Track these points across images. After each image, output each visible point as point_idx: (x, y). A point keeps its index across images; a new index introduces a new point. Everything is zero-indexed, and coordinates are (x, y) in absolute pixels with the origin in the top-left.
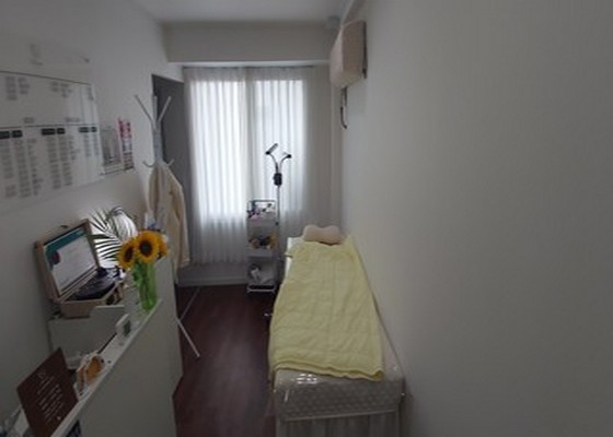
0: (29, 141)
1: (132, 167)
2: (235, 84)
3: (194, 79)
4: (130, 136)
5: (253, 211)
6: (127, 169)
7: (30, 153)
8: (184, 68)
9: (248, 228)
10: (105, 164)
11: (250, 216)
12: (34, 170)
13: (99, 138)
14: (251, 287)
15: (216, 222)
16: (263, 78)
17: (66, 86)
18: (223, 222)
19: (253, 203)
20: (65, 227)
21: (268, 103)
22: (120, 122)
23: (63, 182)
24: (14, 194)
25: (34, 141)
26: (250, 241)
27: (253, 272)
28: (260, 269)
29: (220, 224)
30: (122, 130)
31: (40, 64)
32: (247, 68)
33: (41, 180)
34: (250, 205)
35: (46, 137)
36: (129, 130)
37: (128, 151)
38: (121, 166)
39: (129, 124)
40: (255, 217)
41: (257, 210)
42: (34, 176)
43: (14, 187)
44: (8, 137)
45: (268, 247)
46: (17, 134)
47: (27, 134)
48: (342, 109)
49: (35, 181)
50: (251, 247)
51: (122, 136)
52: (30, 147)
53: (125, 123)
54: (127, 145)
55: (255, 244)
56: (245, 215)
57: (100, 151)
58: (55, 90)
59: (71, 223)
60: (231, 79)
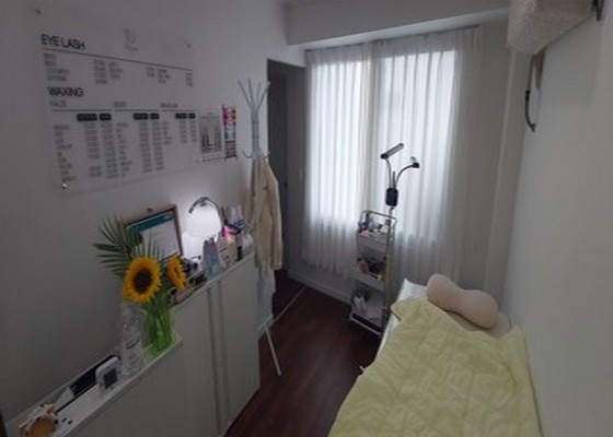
0: (119, 125)
1: (235, 156)
2: (359, 64)
3: (316, 63)
4: (234, 124)
5: (366, 225)
6: (228, 157)
7: (119, 137)
8: (308, 51)
9: (358, 244)
10: (204, 151)
11: (360, 231)
12: (123, 153)
13: (197, 124)
14: (355, 316)
15: (326, 225)
16: (394, 53)
17: (164, 71)
18: (333, 227)
19: (368, 214)
20: (150, 210)
21: (398, 87)
22: (224, 110)
23: (154, 166)
24: (99, 174)
25: (125, 125)
26: (359, 260)
27: (357, 300)
28: (366, 299)
29: (329, 227)
30: (225, 117)
31: (136, 49)
32: (375, 42)
33: (130, 163)
34: (365, 215)
35: (137, 122)
36: (234, 118)
37: (230, 139)
38: (223, 153)
39: (234, 112)
40: (366, 233)
41: (370, 225)
42: (122, 158)
43: (99, 168)
44: (96, 119)
45: (380, 277)
46: (106, 117)
47: (117, 117)
48: (528, 93)
49: (123, 164)
50: (358, 269)
51: (225, 123)
52: (119, 131)
53: (229, 110)
54: (230, 132)
55: (362, 266)
56: (356, 227)
57: (198, 137)
58: (152, 75)
59: (157, 207)
60: (354, 59)
